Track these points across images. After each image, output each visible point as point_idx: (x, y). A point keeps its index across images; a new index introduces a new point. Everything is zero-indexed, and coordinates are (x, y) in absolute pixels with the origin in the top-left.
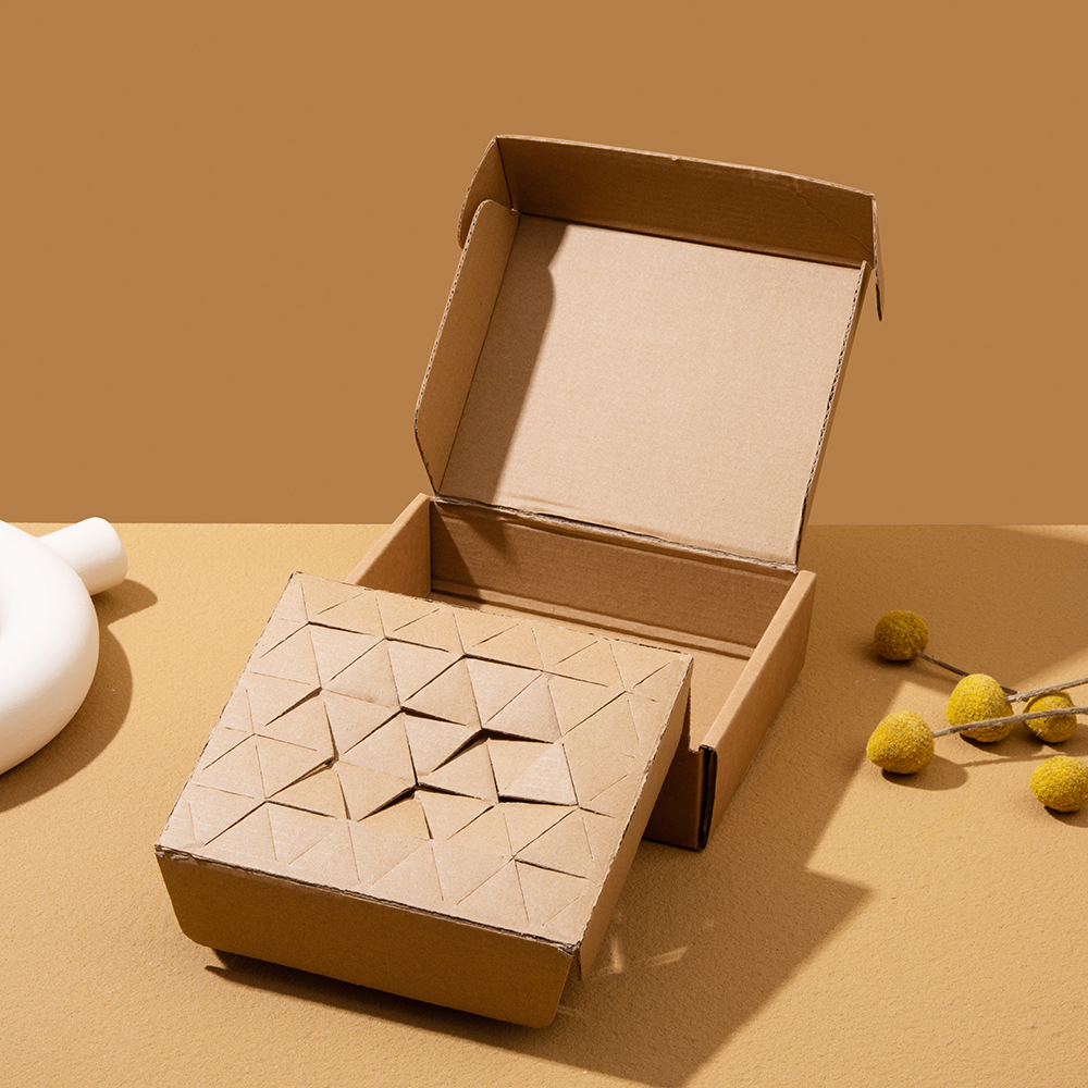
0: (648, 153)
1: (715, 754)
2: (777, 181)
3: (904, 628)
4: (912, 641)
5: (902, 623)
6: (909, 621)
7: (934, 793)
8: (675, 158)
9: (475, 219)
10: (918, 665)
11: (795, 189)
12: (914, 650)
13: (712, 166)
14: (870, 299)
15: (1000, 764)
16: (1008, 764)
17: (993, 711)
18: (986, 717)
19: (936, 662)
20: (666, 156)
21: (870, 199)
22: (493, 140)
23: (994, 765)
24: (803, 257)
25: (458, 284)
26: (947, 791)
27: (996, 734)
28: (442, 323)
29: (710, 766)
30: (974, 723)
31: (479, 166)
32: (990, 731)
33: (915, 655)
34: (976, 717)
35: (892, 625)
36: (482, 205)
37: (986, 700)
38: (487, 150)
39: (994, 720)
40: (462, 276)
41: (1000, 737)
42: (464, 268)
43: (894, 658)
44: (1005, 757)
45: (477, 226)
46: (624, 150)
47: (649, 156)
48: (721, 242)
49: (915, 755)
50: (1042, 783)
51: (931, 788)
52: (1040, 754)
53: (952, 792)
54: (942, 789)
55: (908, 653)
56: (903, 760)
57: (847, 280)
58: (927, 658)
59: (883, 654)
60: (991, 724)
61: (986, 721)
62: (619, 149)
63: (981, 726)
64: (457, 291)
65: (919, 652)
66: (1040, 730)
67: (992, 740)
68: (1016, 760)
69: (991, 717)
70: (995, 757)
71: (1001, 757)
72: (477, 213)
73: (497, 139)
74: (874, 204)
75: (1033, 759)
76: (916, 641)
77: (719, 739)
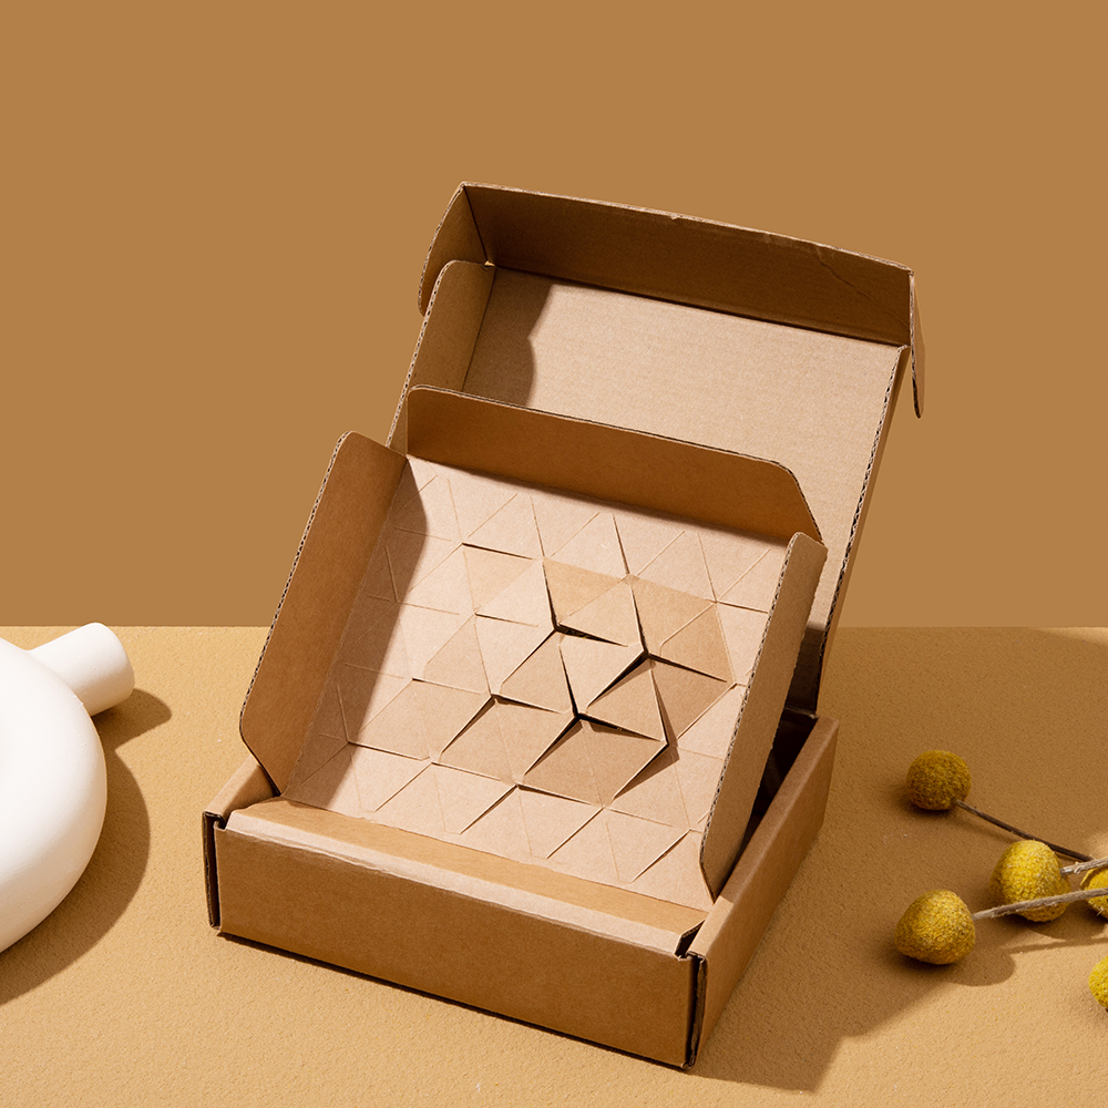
0: (642, 210)
1: (705, 962)
2: (796, 247)
3: (941, 774)
4: (951, 790)
5: (940, 768)
6: (947, 765)
7: (975, 989)
8: (675, 216)
9: (437, 286)
10: (958, 815)
11: (818, 257)
12: (953, 799)
13: (718, 227)
14: (907, 390)
15: (1054, 950)
16: (1063, 950)
17: (1045, 889)
18: (1038, 894)
19: (979, 815)
20: (664, 213)
21: (907, 274)
22: (459, 189)
23: (1046, 951)
24: (829, 330)
25: (416, 366)
26: (990, 987)
27: (1049, 914)
28: (397, 414)
29: (700, 976)
30: (1023, 902)
31: (443, 221)
32: (1042, 911)
33: (954, 805)
34: (1026, 895)
35: (927, 770)
36: (445, 268)
37: (1038, 875)
38: (451, 200)
39: (1046, 898)
40: (421, 356)
41: (1054, 916)
42: (424, 346)
43: (930, 807)
44: (1059, 941)
45: (439, 294)
46: (614, 205)
47: (644, 213)
48: (733, 310)
49: (951, 946)
50: (1103, 985)
51: (971, 983)
52: (1101, 936)
53: (995, 988)
54: (983, 984)
55: (946, 803)
56: (938, 952)
57: (881, 360)
58: (969, 810)
59: (917, 803)
60: (1043, 905)
61: (1038, 900)
62: (608, 204)
63: (1032, 906)
64: (415, 374)
65: (959, 801)
66: (1102, 909)
67: (1045, 919)
68: (1073, 944)
69: (1044, 895)
70: (1048, 940)
71: (1055, 940)
72: (440, 278)
73: (464, 187)
74: (912, 280)
75: (1091, 943)
76: (956, 790)
77: (710, 943)
